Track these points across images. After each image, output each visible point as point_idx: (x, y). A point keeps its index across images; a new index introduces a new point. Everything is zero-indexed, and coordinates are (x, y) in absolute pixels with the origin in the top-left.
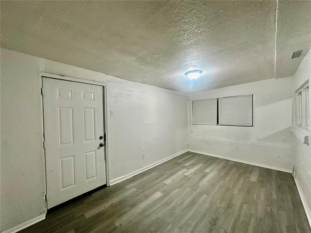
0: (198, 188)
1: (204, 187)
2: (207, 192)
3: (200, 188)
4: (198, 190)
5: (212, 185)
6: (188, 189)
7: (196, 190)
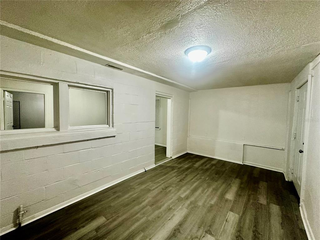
0: (189, 205)
1: (180, 207)
2: (180, 199)
3: (186, 205)
4: (188, 202)
5: (170, 209)
6: (200, 204)
7: (191, 203)
